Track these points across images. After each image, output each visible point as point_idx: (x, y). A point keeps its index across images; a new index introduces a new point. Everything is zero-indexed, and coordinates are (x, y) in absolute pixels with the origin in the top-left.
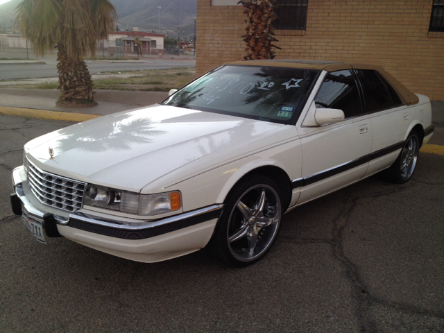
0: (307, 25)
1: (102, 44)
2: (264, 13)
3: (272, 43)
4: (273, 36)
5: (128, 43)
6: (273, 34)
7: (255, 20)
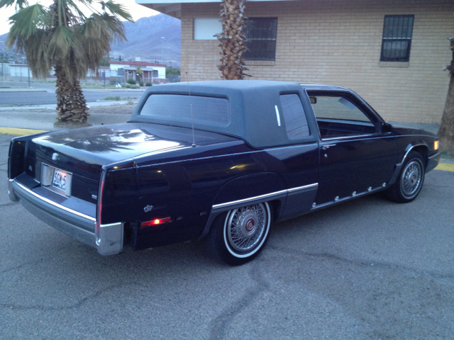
0: (276, 57)
1: (104, 73)
2: (235, 47)
3: (244, 72)
4: (244, 66)
5: (130, 73)
6: (243, 64)
7: (228, 52)
